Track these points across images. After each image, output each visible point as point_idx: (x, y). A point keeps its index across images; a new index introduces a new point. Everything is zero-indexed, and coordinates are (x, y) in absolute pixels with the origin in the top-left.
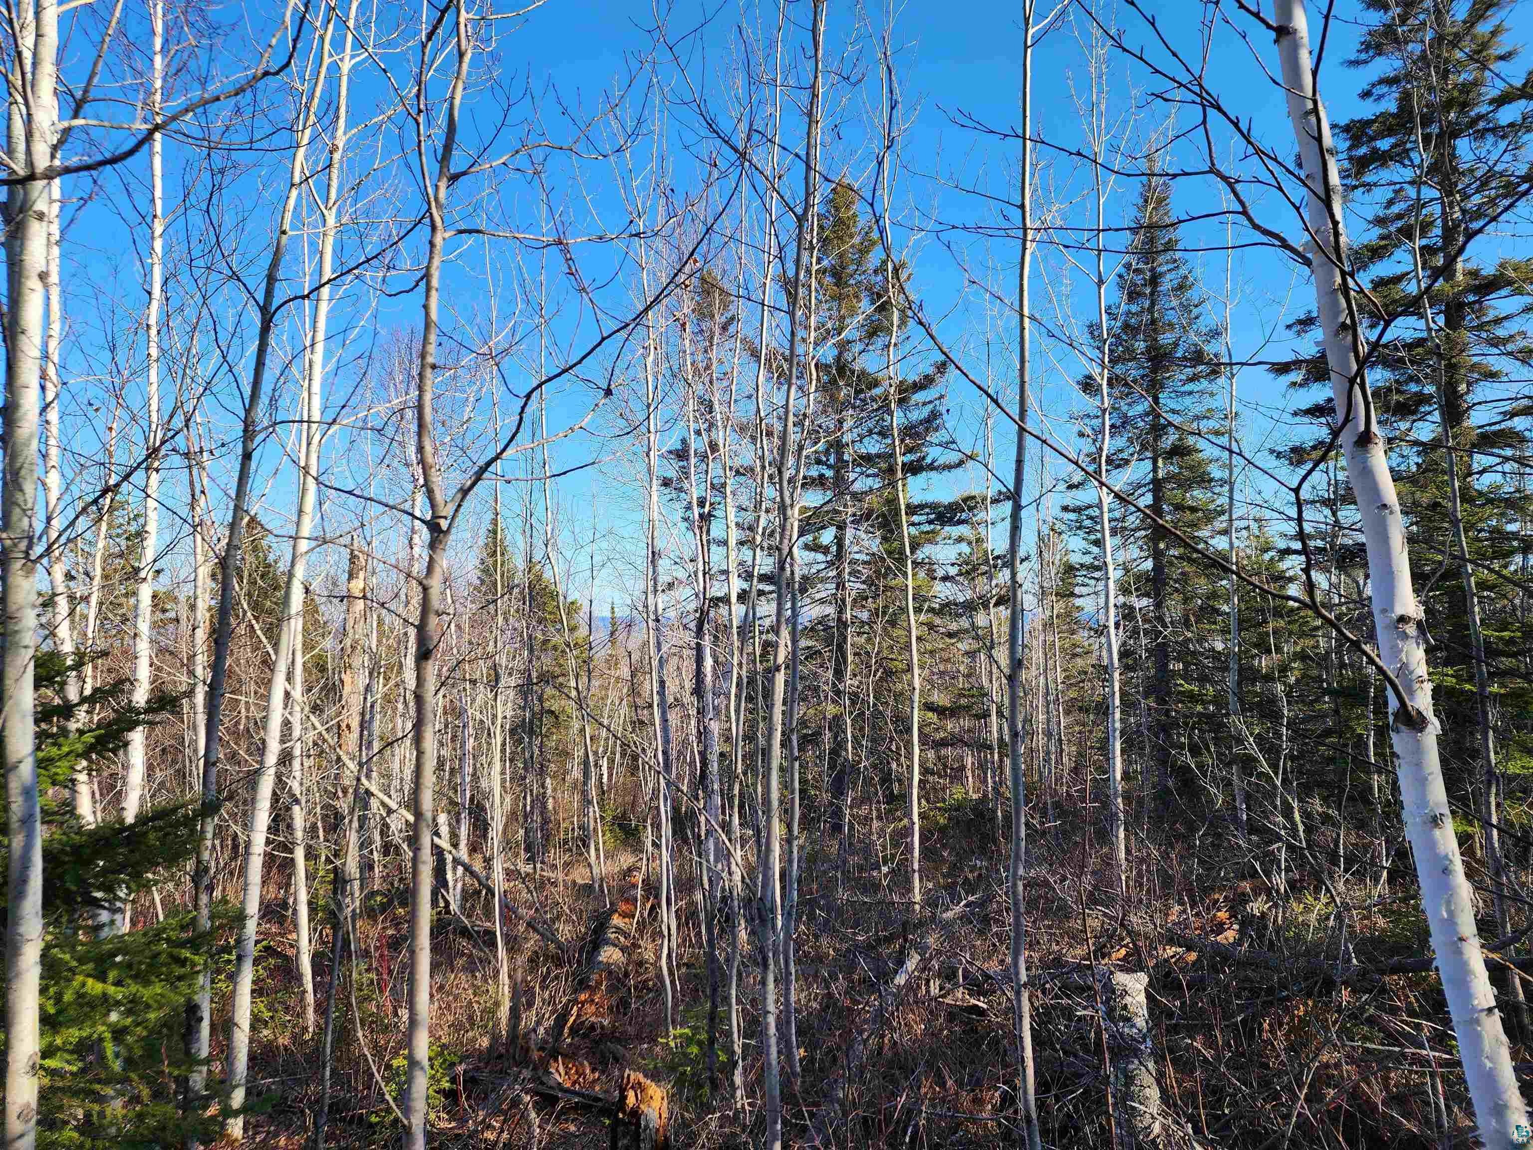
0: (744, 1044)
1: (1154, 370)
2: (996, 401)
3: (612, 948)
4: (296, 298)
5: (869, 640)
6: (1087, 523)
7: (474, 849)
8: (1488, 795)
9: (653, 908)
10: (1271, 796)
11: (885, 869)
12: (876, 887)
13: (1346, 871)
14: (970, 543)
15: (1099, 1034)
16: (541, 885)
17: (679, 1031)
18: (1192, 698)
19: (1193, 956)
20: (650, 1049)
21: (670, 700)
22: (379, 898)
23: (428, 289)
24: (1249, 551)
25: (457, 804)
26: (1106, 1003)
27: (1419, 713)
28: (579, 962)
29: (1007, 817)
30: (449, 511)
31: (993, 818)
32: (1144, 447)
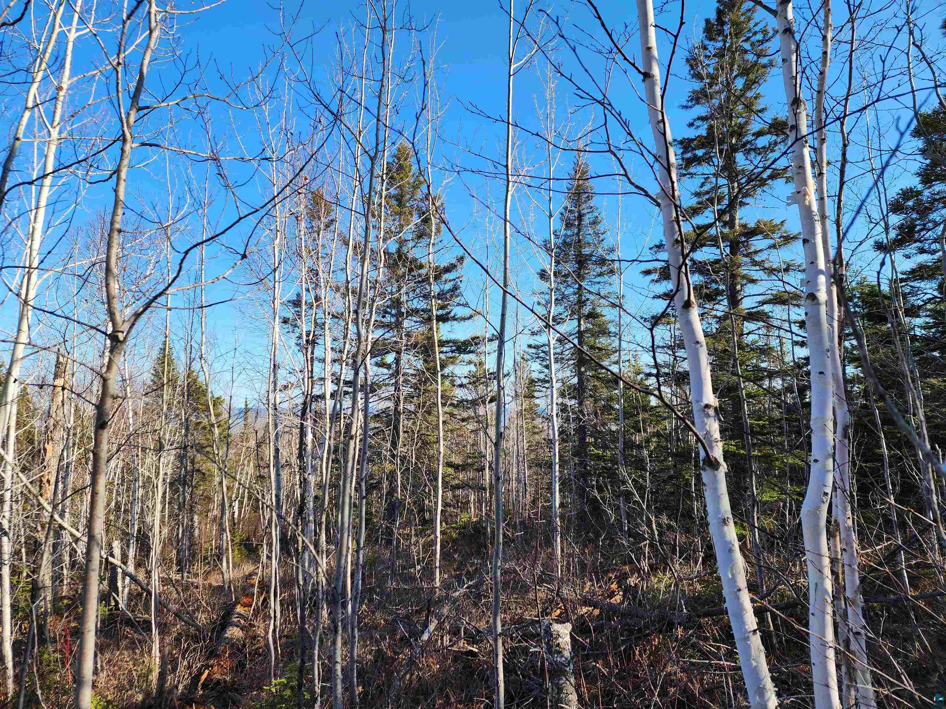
0: (322, 687)
1: (580, 269)
2: (487, 271)
3: (235, 628)
4: (24, 183)
5: (414, 423)
6: (542, 355)
7: (138, 565)
8: (753, 511)
9: (265, 600)
10: (641, 514)
11: (418, 567)
12: (413, 579)
13: (680, 558)
14: (475, 365)
15: (543, 664)
16: (186, 588)
17: (279, 680)
18: (599, 458)
19: (597, 612)
20: (258, 695)
21: (283, 462)
22: (65, 601)
23: (118, 179)
24: (629, 374)
25: (128, 534)
26: (547, 644)
27: (716, 459)
28: (210, 639)
29: (493, 532)
30: (126, 327)
31: (485, 534)
32: (573, 313)
